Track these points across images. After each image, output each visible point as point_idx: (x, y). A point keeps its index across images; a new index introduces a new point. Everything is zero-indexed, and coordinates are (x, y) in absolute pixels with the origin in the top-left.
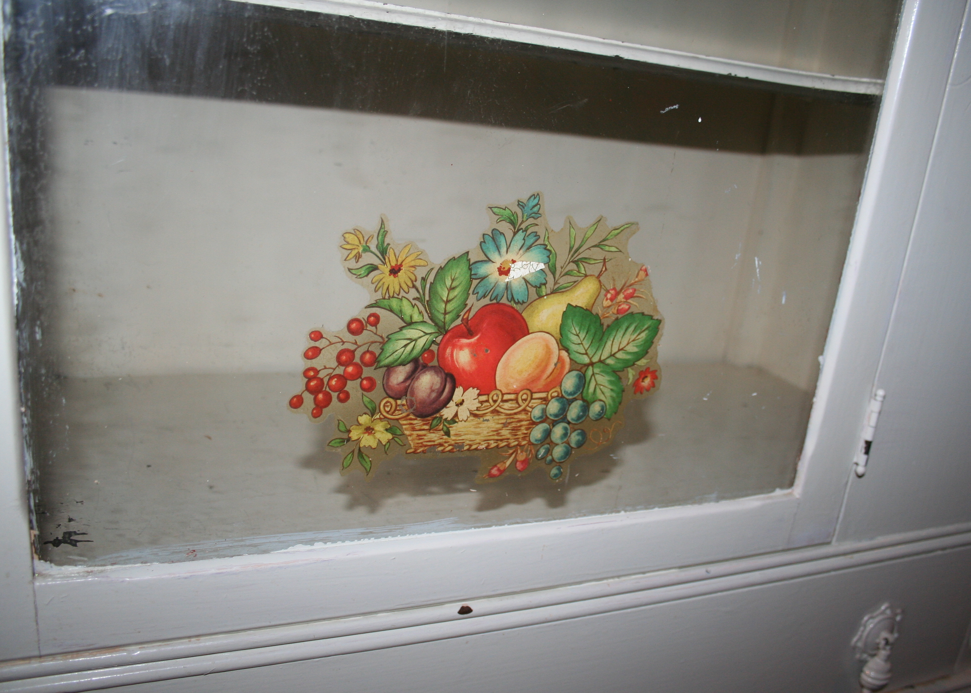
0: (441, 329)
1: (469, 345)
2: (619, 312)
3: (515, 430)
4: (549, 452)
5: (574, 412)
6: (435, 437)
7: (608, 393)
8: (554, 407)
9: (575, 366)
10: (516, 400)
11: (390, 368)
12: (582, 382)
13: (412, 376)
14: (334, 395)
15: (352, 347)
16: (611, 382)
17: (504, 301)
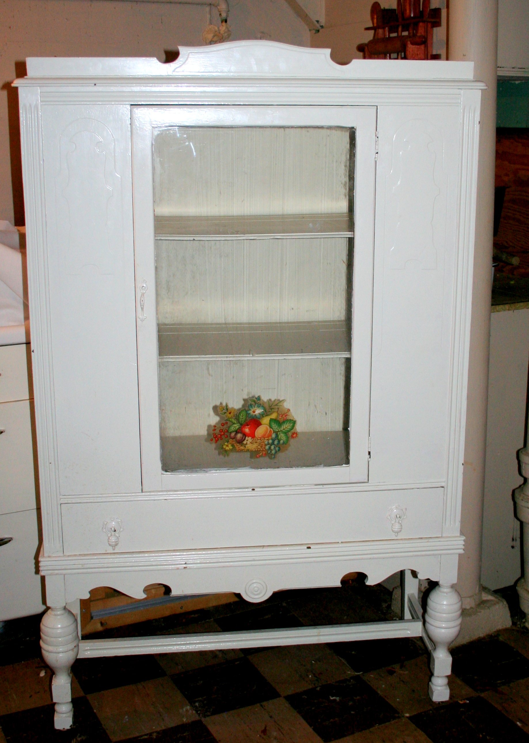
0: (241, 424)
1: (248, 428)
2: (284, 419)
3: (261, 447)
4: (271, 452)
5: (276, 442)
6: (242, 448)
7: (284, 438)
8: (270, 441)
9: (274, 432)
10: (261, 440)
11: (231, 433)
12: (277, 436)
13: (236, 434)
14: (219, 439)
15: (222, 428)
16: (285, 435)
17: (255, 418)
